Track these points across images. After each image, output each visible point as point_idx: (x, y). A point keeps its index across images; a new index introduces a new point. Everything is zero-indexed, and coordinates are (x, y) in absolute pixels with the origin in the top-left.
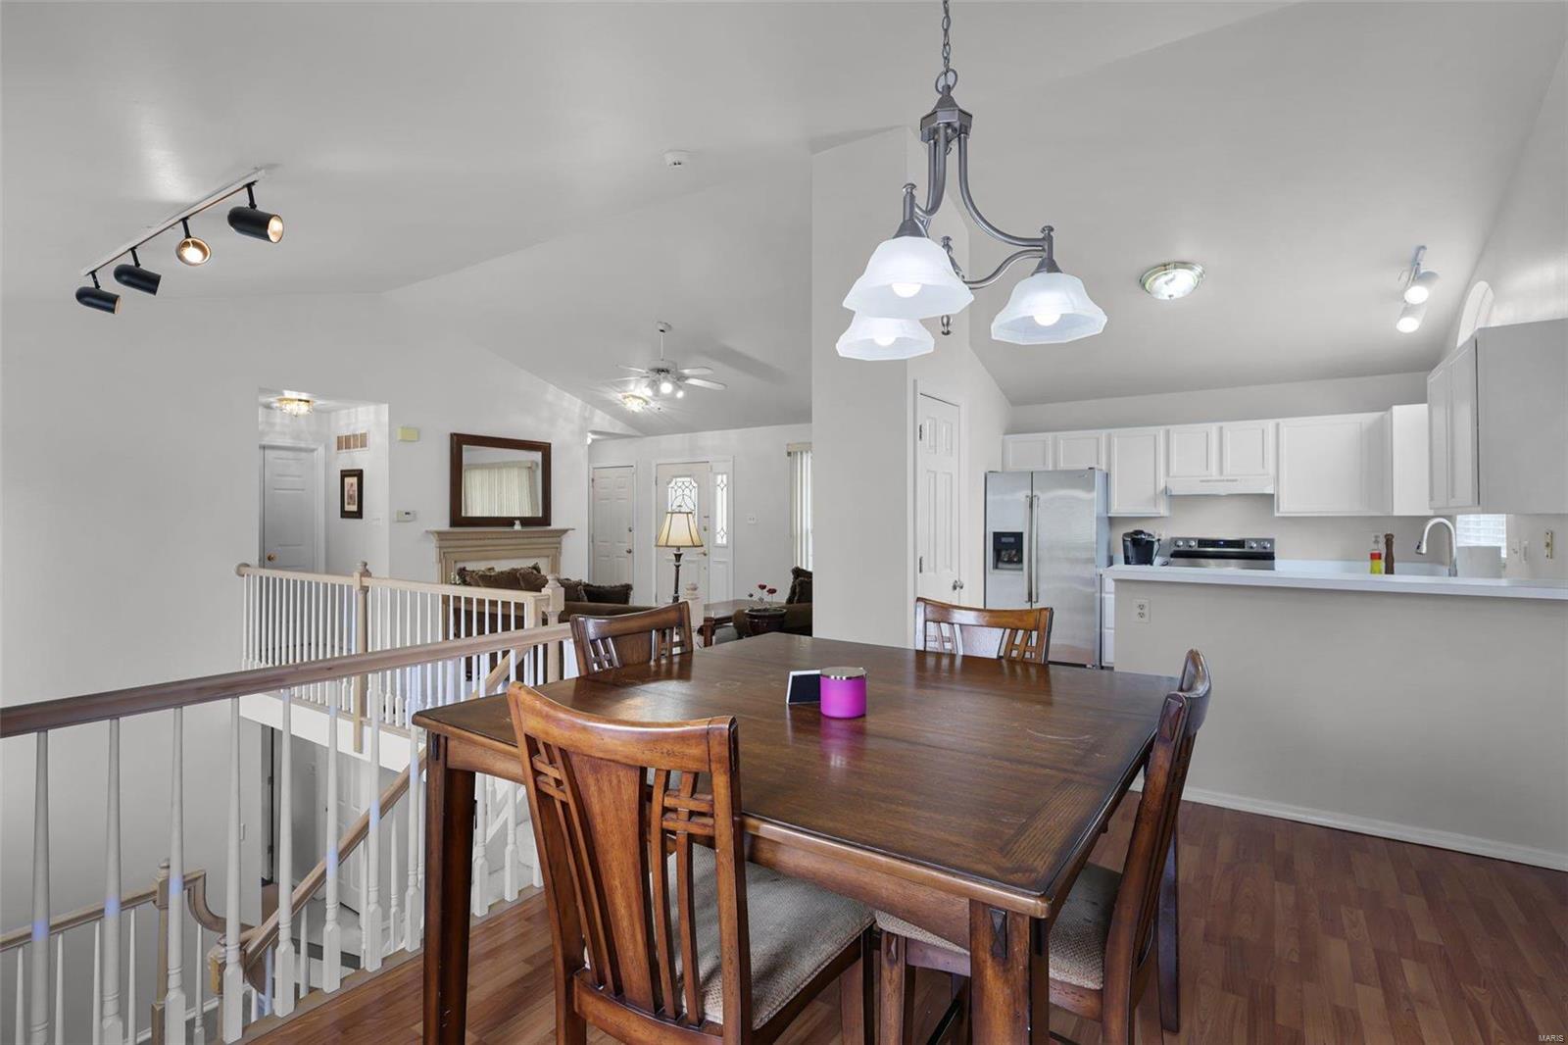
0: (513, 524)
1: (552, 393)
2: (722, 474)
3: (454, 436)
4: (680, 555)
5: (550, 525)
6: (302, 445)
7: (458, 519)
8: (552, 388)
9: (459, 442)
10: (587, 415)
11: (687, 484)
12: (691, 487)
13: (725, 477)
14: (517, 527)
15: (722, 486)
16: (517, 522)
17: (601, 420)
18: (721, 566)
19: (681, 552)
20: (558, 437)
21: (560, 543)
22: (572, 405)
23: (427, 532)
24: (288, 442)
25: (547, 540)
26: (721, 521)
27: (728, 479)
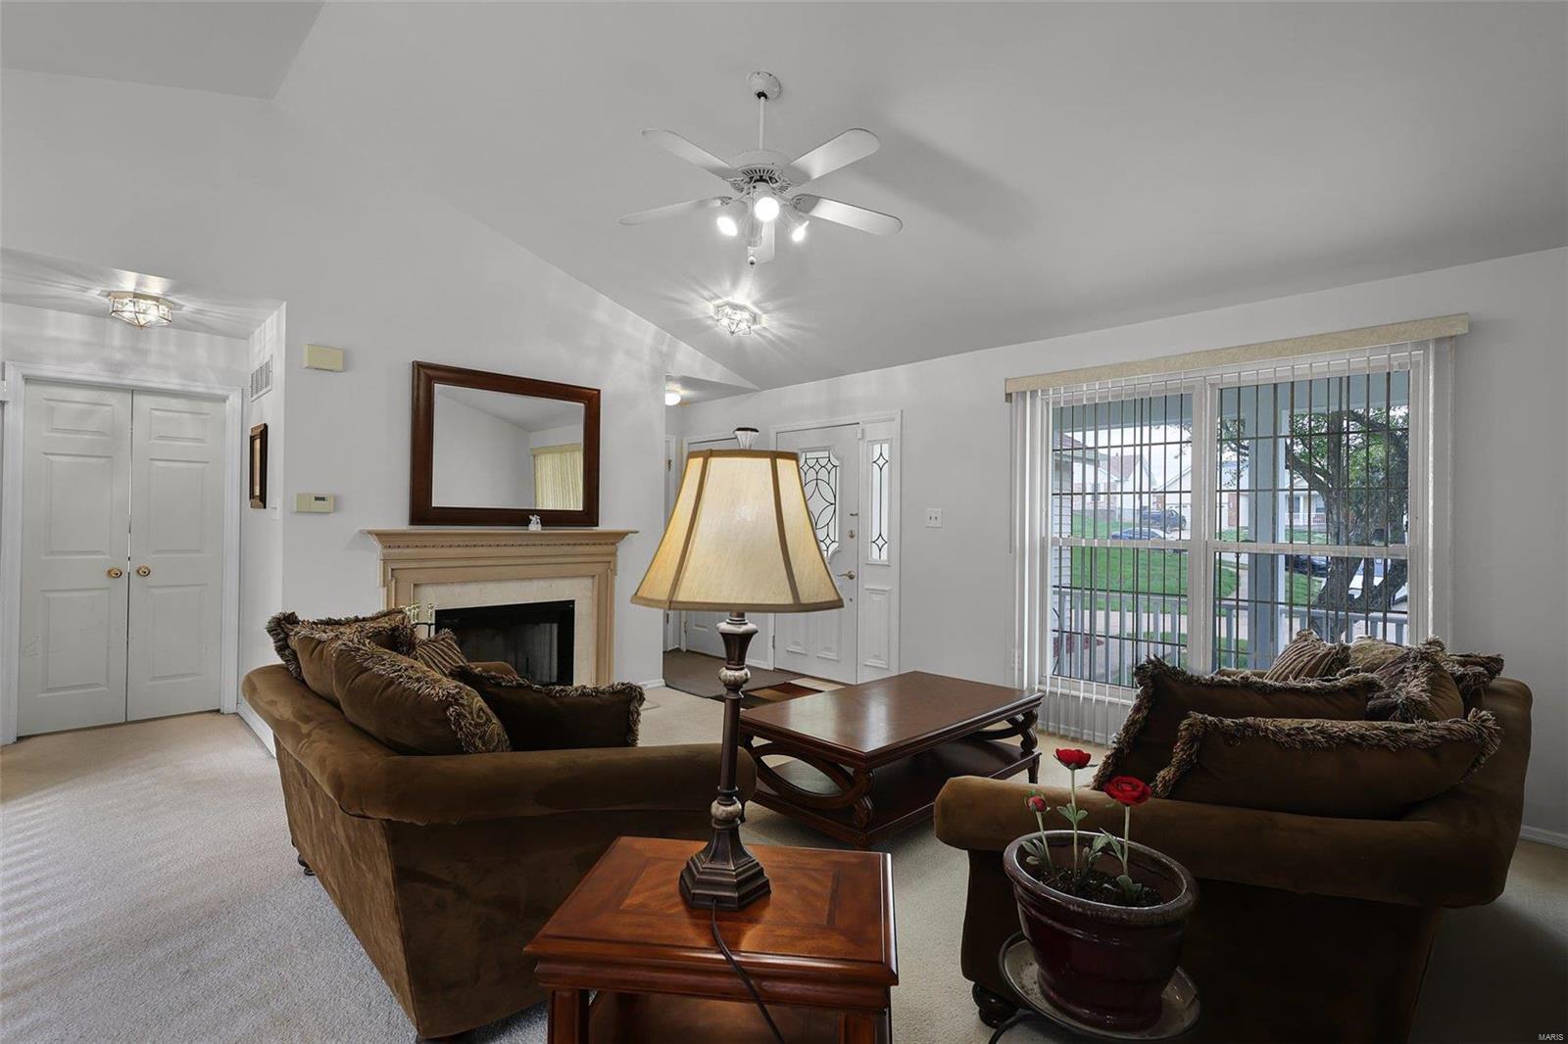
0: (527, 522)
1: (604, 310)
2: (881, 442)
3: (419, 367)
4: (746, 637)
5: (597, 525)
6: (199, 388)
7: (422, 510)
8: (604, 301)
9: (427, 377)
10: (665, 349)
11: (823, 462)
12: (829, 466)
13: (886, 447)
14: (535, 526)
15: (881, 462)
16: (534, 519)
17: (688, 359)
18: (876, 598)
19: (750, 626)
20: (613, 381)
21: (614, 554)
22: (641, 332)
23: (361, 532)
24: (173, 383)
25: (587, 549)
26: (880, 520)
27: (890, 451)
